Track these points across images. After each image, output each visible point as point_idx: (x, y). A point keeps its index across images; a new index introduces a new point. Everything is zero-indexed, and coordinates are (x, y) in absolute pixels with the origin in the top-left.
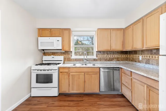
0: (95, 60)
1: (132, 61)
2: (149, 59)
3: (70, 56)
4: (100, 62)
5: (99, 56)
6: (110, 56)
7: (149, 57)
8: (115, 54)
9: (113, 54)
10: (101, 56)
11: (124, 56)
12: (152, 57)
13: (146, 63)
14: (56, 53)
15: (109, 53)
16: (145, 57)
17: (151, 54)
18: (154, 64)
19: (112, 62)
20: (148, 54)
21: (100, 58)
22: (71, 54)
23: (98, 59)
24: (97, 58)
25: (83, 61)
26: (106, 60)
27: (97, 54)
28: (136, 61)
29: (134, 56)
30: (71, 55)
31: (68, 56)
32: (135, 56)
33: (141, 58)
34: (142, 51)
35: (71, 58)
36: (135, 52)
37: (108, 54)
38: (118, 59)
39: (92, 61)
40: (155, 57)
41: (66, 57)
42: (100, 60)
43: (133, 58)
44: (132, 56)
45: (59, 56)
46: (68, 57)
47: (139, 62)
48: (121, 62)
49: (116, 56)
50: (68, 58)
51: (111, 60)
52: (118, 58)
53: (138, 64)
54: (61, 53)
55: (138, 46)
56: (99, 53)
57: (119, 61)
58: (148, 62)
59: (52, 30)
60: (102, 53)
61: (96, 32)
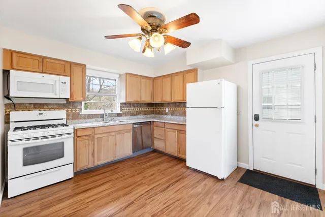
0: (118, 115)
1: (158, 114)
2: (174, 111)
3: (77, 110)
4: (126, 117)
5: (124, 110)
6: (137, 109)
7: (174, 109)
8: (142, 107)
9: (140, 107)
10: (126, 109)
11: (150, 109)
12: (176, 109)
13: (172, 115)
14: (46, 104)
15: (135, 105)
16: (170, 109)
17: (176, 106)
19: (139, 116)
20: (173, 106)
21: (126, 112)
22: (79, 107)
23: (123, 113)
24: (121, 112)
25: (103, 117)
26: (132, 114)
27: (121, 107)
28: (163, 114)
29: (160, 109)
30: (81, 109)
31: (74, 110)
32: (162, 109)
33: (167, 110)
34: (169, 104)
35: (80, 114)
36: (162, 105)
37: (134, 107)
38: (145, 113)
39: (115, 116)
41: (70, 112)
42: (125, 114)
43: (159, 111)
44: (158, 109)
45: (52, 112)
46: (74, 112)
47: (166, 114)
48: (149, 116)
49: (143, 109)
50: (74, 114)
51: (138, 114)
52: (145, 111)
53: (165, 116)
54: (58, 104)
55: (167, 99)
56: (124, 105)
57: (146, 114)
58: (173, 114)
59: (48, 60)
60: (128, 105)
61: (120, 75)
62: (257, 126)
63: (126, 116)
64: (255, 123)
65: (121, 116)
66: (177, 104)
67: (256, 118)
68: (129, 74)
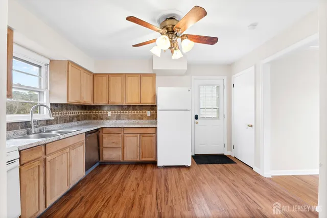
0: (48, 122)
1: (94, 119)
2: (119, 115)
5: (56, 114)
6: (70, 113)
7: (120, 112)
10: (59, 114)
12: (123, 112)
13: (116, 119)
16: (115, 112)
17: (122, 109)
18: (124, 118)
20: (118, 110)
21: (57, 118)
23: (54, 120)
24: (52, 118)
25: (22, 128)
28: (102, 119)
29: (98, 112)
33: (109, 114)
37: (67, 109)
38: (78, 119)
39: (43, 125)
40: (126, 112)
42: (57, 121)
43: (97, 115)
47: (107, 119)
51: (71, 120)
52: (78, 116)
56: (56, 108)
58: (118, 118)
60: (59, 107)
61: (51, 61)
62: (197, 123)
63: (57, 123)
64: (196, 121)
65: (51, 124)
66: (125, 107)
67: (197, 117)
68: (72, 63)
